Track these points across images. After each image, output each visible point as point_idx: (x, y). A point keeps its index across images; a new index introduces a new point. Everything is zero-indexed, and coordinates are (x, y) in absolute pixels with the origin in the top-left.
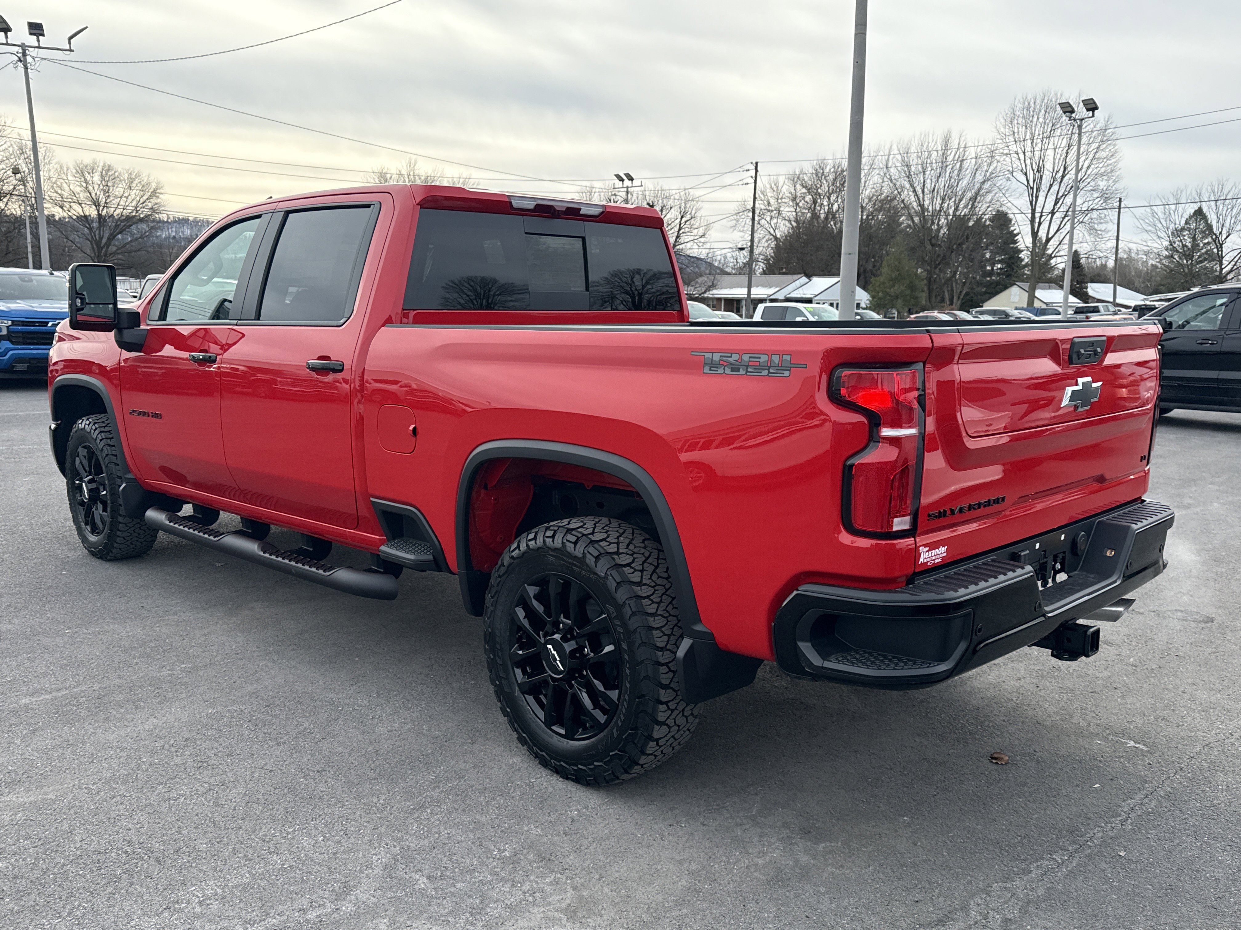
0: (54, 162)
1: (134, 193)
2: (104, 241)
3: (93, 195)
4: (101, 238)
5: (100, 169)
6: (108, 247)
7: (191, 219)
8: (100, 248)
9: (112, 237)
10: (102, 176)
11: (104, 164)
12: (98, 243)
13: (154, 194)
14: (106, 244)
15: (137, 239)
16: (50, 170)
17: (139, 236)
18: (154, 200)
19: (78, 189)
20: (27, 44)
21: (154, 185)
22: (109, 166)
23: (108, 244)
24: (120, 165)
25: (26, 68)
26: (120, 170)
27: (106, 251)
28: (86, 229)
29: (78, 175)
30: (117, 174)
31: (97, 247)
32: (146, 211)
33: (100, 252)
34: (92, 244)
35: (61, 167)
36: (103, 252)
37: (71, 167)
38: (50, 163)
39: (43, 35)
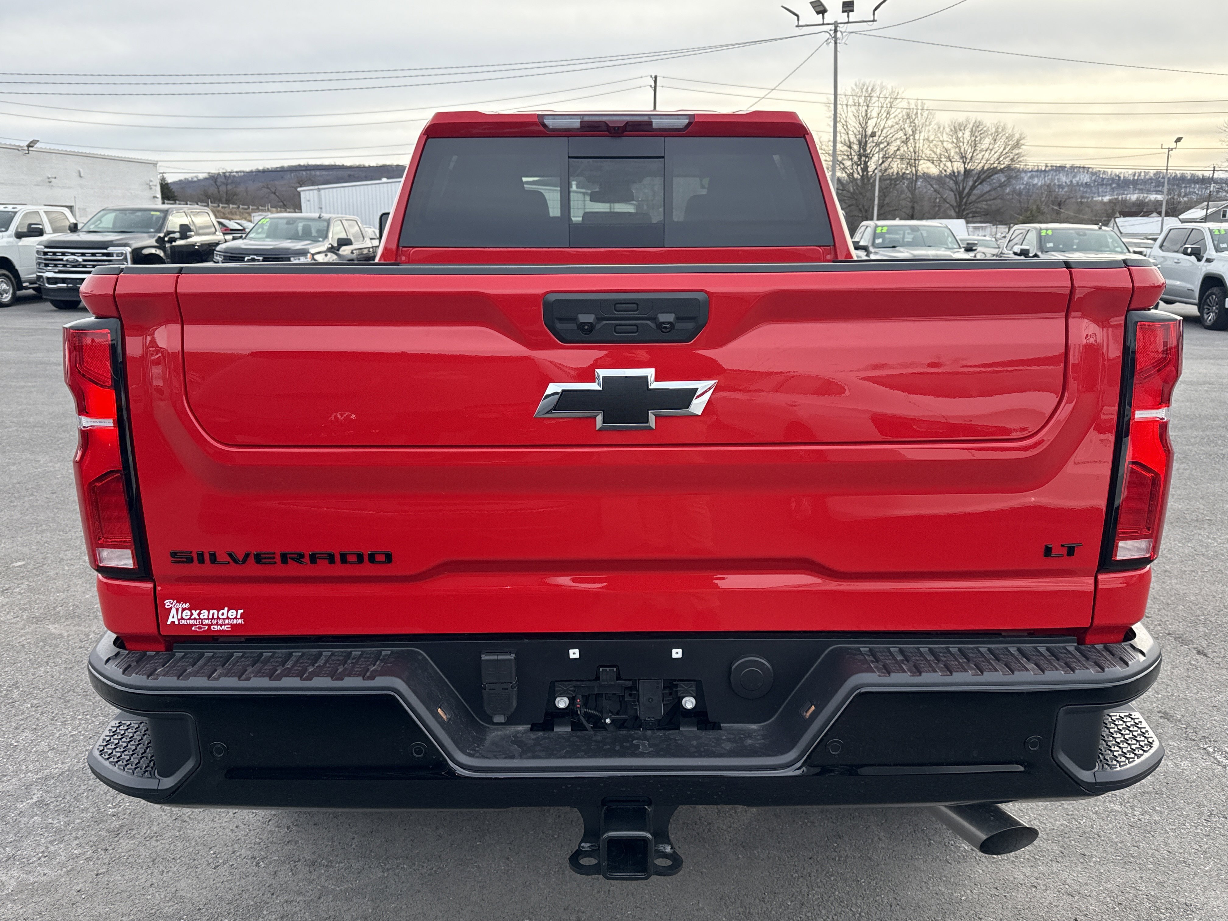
0: (933, 123)
1: (999, 147)
2: (967, 191)
3: (962, 150)
4: (964, 189)
5: (971, 126)
6: (969, 197)
7: (1067, 166)
8: (961, 198)
9: (973, 188)
10: (972, 131)
11: (976, 122)
12: (961, 193)
13: (1017, 145)
14: (968, 193)
15: (995, 189)
16: (929, 131)
17: (998, 185)
18: (1016, 151)
19: (949, 146)
20: (839, 22)
21: (1017, 136)
22: (980, 122)
23: (969, 194)
24: (989, 121)
25: (836, 43)
26: (988, 125)
27: (967, 201)
28: (951, 182)
29: (951, 133)
30: (985, 129)
31: (960, 197)
32: (1007, 162)
33: (961, 200)
34: (955, 195)
35: (939, 128)
36: (964, 200)
37: (947, 126)
38: (930, 124)
39: (852, 11)
